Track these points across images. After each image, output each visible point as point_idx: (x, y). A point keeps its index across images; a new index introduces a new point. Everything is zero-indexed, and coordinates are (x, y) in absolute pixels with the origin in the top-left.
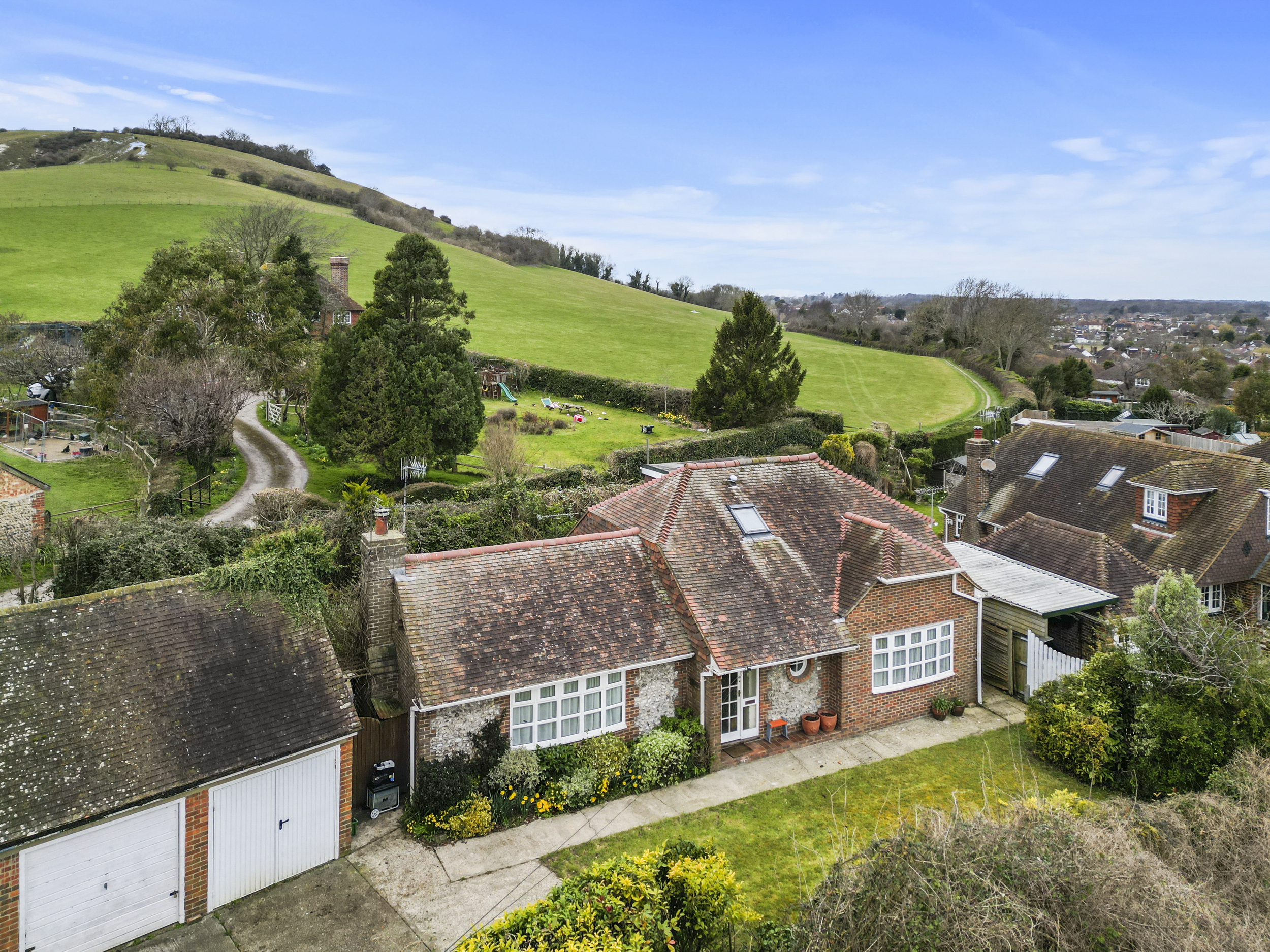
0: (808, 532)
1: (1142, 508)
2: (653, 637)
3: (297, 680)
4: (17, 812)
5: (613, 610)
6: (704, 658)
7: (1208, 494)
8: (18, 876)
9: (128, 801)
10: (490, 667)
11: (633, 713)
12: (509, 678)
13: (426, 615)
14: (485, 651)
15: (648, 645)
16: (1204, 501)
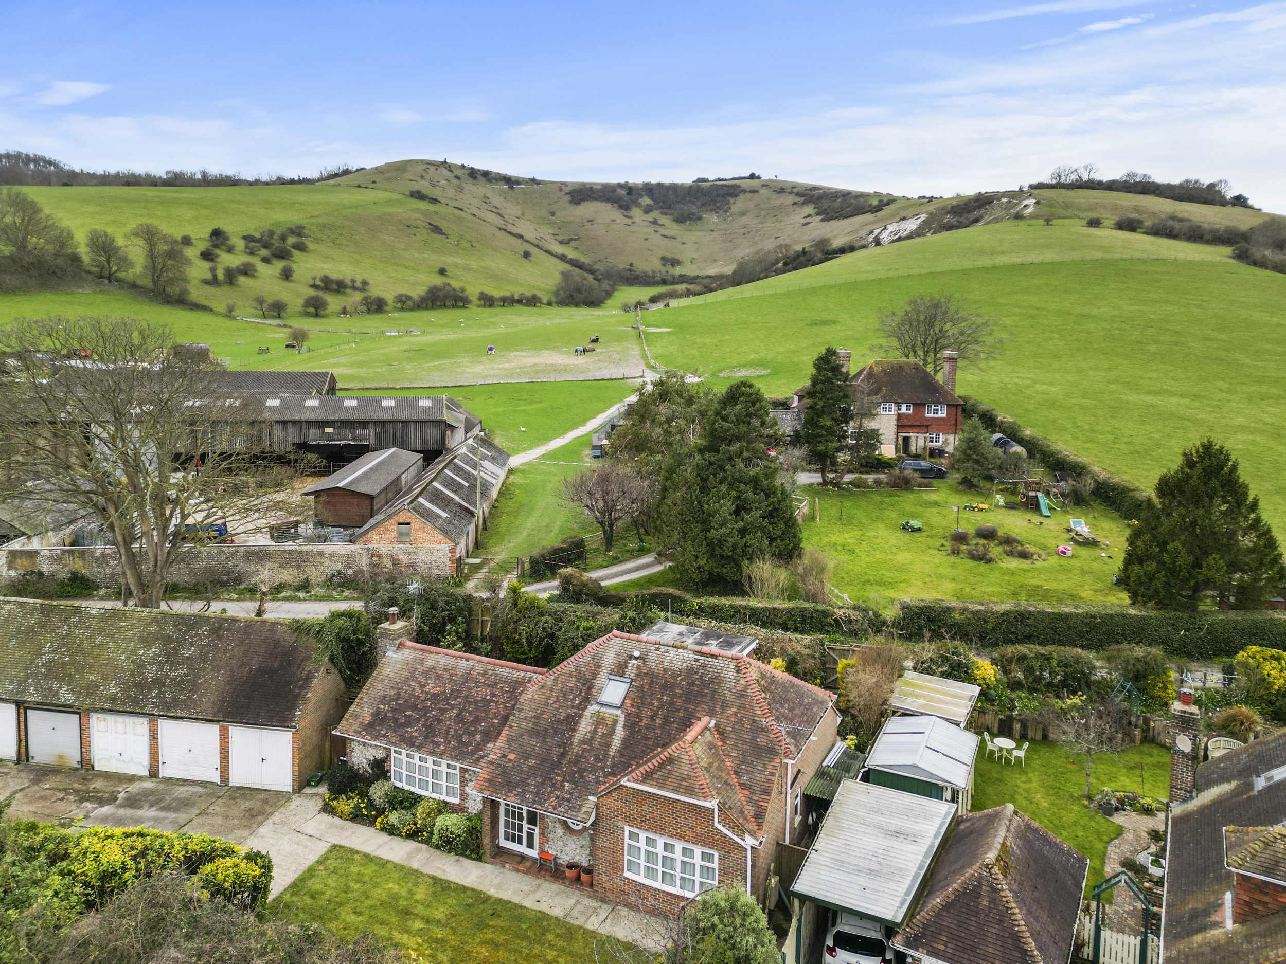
0: (653, 720)
2: (481, 750)
3: (290, 691)
8: (158, 729)
10: (382, 725)
11: (464, 796)
12: (384, 736)
13: (382, 680)
14: (388, 714)
15: (473, 753)
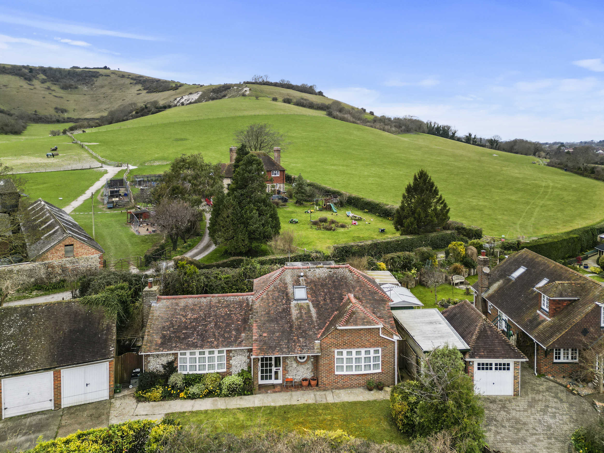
0: (325, 301)
1: (541, 303)
3: (99, 338)
5: (228, 325)
7: (575, 300)
8: (1, 386)
10: (170, 342)
11: (229, 366)
12: (175, 347)
13: (157, 319)
14: (171, 335)
15: (235, 341)
16: (571, 304)
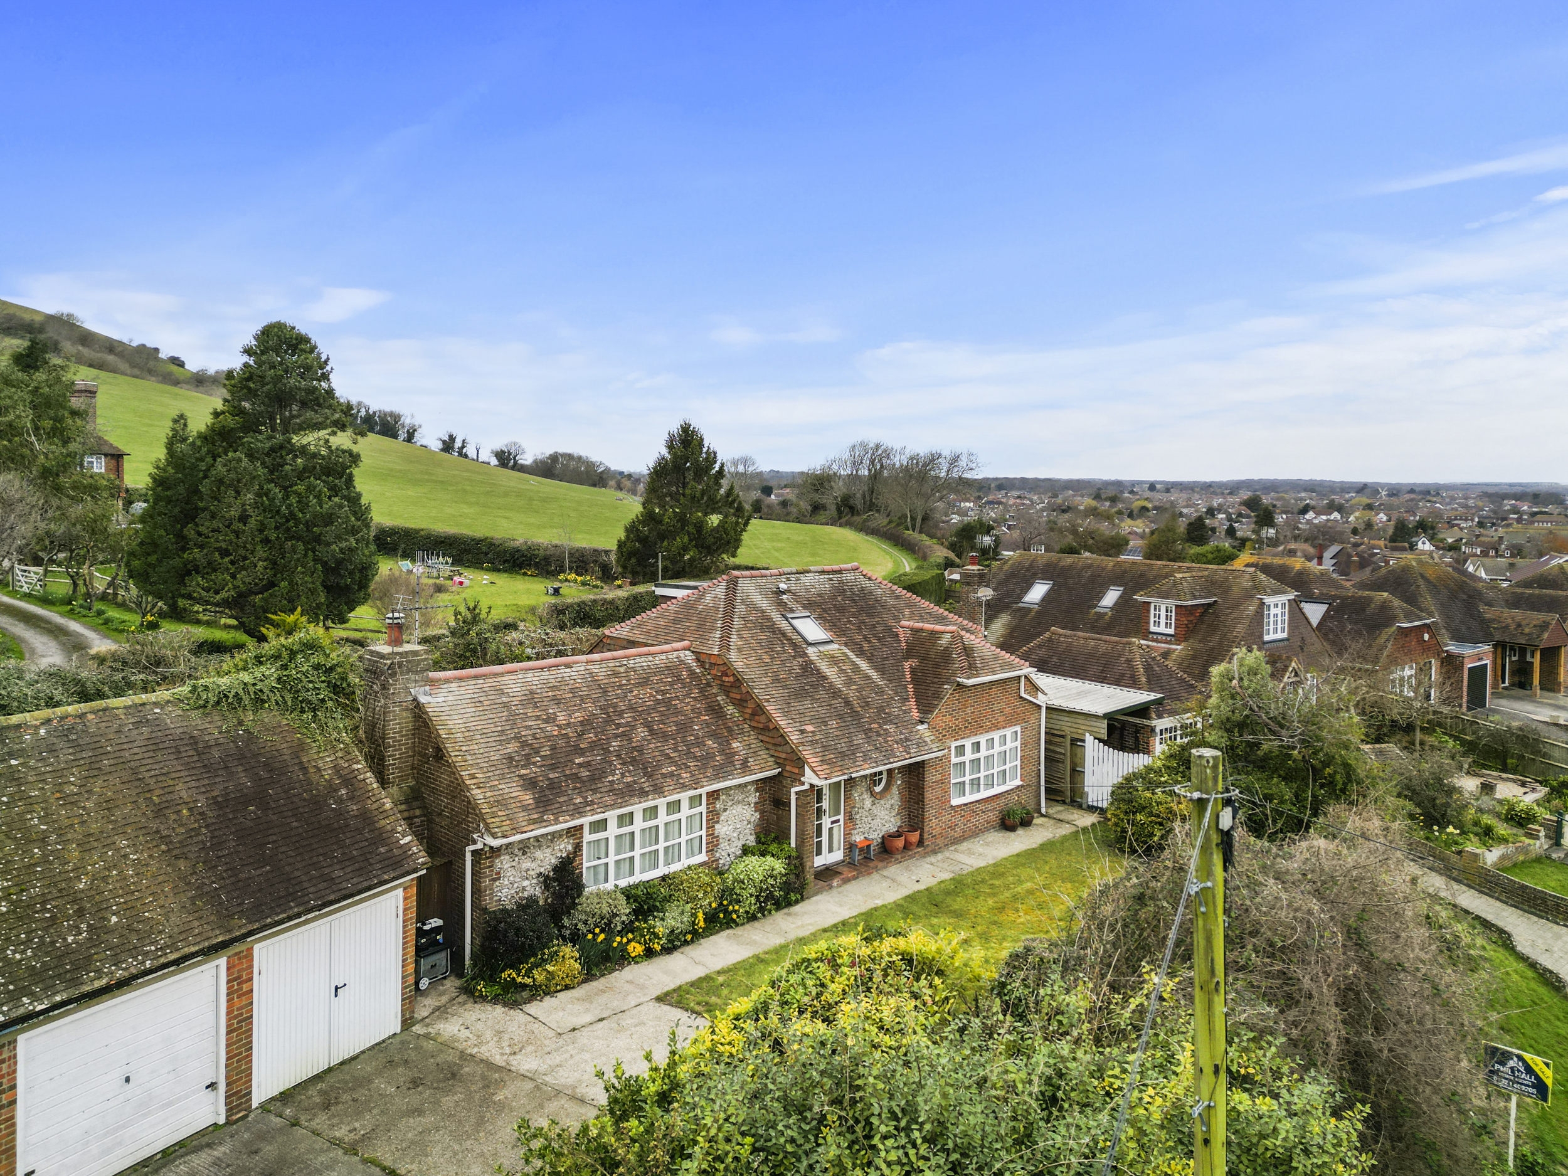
0: (869, 642)
1: (1148, 623)
2: (734, 754)
3: (339, 813)
4: (11, 983)
5: (684, 728)
6: (796, 770)
7: (1209, 605)
8: (15, 1071)
9: (163, 960)
10: (561, 793)
11: (713, 843)
12: (587, 803)
13: (468, 740)
14: (551, 776)
15: (730, 762)
16: (1206, 611)
